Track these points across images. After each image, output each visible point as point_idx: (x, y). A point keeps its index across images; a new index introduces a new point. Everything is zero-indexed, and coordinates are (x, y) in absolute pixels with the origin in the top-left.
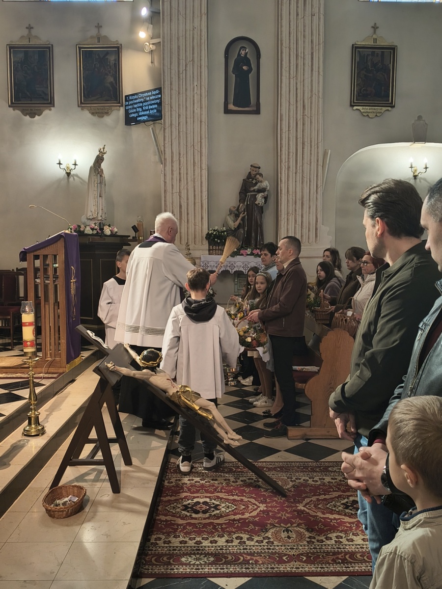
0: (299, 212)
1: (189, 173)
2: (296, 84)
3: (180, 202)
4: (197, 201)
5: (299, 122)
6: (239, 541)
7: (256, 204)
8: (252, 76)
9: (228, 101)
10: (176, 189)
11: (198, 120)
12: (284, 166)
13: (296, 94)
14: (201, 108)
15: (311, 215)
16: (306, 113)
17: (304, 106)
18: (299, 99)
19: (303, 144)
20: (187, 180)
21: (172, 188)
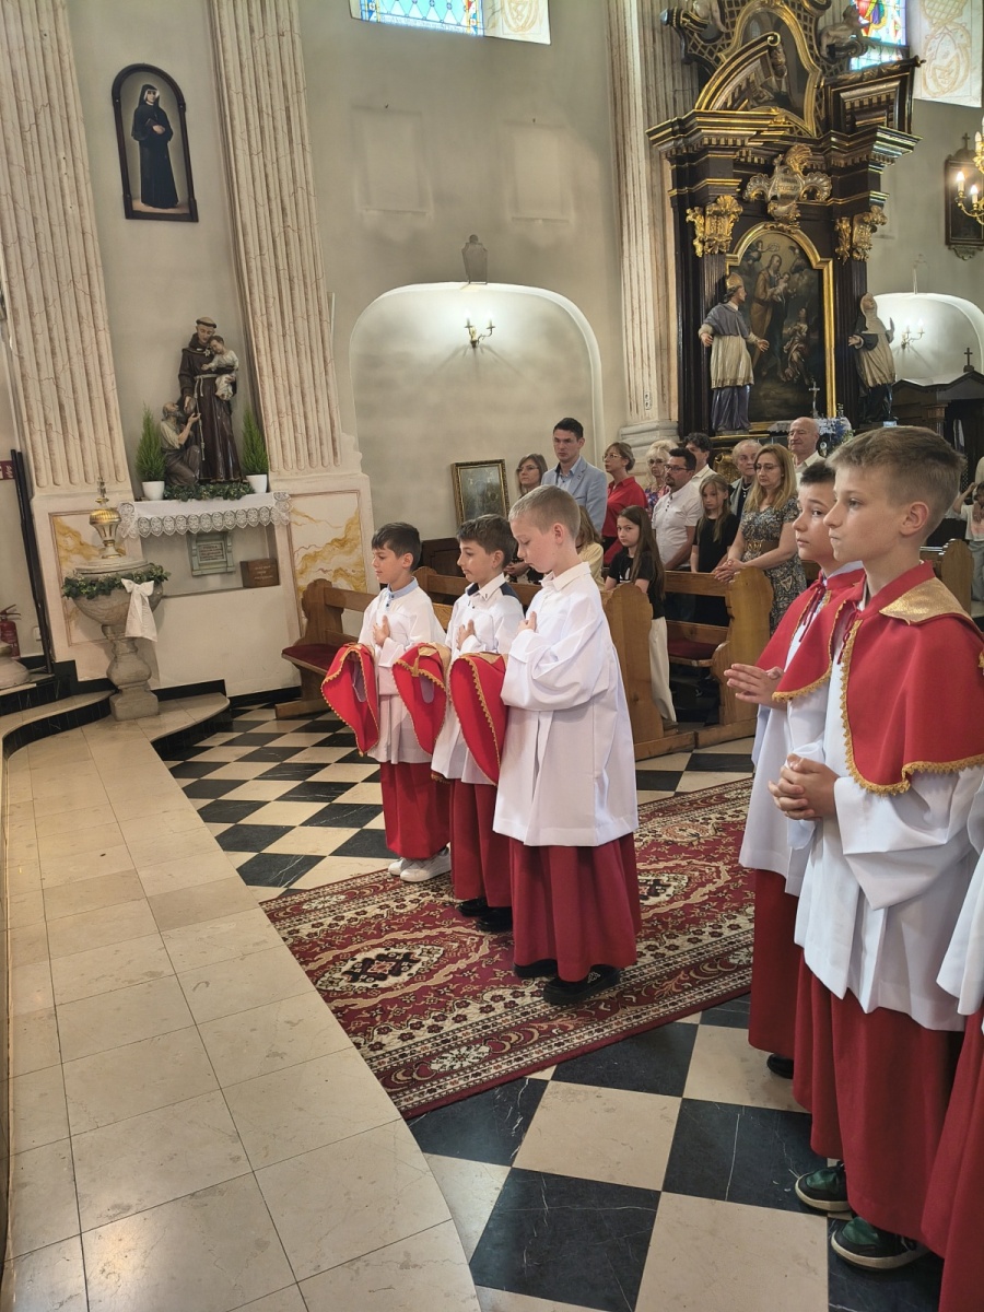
0: (299, 409)
1: (71, 337)
2: (265, 166)
3: (59, 397)
4: (95, 394)
5: (278, 240)
6: (502, 1003)
7: (218, 397)
8: (173, 146)
9: (132, 192)
10: (47, 372)
11: (76, 229)
12: (260, 320)
13: (267, 186)
14: (80, 205)
15: (321, 415)
16: (290, 223)
17: (283, 209)
18: (272, 195)
19: (291, 280)
20: (68, 351)
21: (39, 370)
